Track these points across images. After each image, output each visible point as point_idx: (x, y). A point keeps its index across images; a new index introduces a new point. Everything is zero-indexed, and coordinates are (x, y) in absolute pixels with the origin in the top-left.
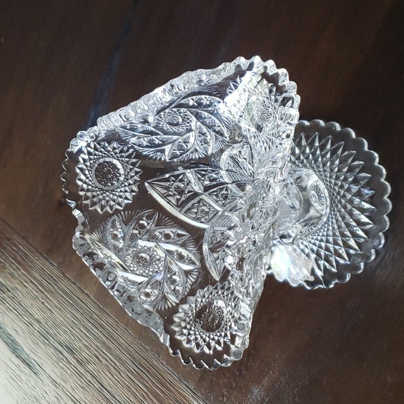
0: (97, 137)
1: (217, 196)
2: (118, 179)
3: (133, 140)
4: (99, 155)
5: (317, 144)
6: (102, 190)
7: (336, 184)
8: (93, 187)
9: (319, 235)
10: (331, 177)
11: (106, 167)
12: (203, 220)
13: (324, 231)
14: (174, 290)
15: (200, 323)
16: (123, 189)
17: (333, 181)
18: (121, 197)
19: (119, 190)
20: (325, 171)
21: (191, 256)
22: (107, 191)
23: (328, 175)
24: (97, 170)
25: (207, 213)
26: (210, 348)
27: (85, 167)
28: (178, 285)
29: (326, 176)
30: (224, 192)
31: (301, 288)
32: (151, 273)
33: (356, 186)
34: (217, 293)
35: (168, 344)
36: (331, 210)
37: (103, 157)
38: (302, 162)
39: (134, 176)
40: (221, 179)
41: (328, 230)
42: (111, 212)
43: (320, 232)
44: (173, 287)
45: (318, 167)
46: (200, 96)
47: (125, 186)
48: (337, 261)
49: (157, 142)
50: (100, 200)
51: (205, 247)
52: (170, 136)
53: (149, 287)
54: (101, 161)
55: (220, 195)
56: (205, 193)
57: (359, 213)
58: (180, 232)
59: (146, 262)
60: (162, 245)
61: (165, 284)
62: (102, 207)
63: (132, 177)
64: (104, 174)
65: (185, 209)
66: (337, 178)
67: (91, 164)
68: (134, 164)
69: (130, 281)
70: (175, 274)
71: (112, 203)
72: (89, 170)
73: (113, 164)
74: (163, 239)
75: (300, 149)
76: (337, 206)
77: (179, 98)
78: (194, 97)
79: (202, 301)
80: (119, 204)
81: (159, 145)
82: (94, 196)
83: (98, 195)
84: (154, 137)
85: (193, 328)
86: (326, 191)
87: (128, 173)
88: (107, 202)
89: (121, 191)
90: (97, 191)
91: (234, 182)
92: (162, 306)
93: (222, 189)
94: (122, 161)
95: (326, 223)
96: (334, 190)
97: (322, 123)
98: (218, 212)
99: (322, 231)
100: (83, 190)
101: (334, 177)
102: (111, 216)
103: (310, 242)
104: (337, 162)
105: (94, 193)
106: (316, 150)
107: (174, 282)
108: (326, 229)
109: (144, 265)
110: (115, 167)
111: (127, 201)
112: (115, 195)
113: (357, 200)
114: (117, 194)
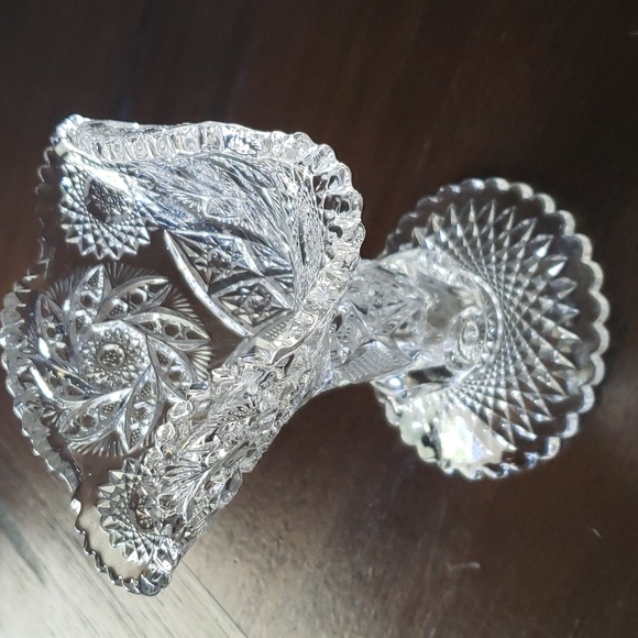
7: (514, 294)
9: (482, 384)
12: (246, 318)
16: (126, 228)
18: (119, 239)
19: (119, 227)
23: (503, 278)
33: (550, 299)
41: (499, 375)
42: (98, 258)
43: (485, 378)
44: (177, 385)
47: (131, 225)
48: (514, 432)
50: (84, 233)
56: (268, 278)
59: (117, 362)
65: (223, 292)
66: (518, 284)
70: (174, 364)
71: (103, 243)
74: (161, 332)
76: (514, 334)
80: (114, 249)
88: (96, 238)
89: (122, 231)
98: (283, 310)
99: (488, 376)
100: (68, 221)
101: (513, 281)
104: (520, 254)
106: (488, 232)
107: (176, 376)
108: (495, 374)
111: (128, 250)
112: (113, 233)
113: (549, 324)
114: (116, 232)
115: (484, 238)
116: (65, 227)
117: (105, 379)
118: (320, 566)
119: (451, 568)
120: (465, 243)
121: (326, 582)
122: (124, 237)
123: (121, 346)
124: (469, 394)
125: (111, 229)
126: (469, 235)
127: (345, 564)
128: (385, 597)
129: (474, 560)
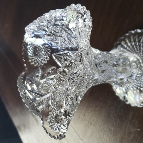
8: (33, 55)
11: (38, 48)
24: (34, 48)
27: (30, 47)
39: (48, 52)
42: (39, 66)
47: (45, 56)
71: (39, 62)
73: (40, 46)
80: (42, 63)
82: (33, 59)
94: (44, 48)
100: (30, 59)
111: (45, 62)
115: (140, 46)
116: (30, 61)
117: (45, 92)
118: (100, 126)
119: (133, 130)
120: (134, 47)
121: (102, 130)
122: (43, 59)
123: (47, 84)
124: (136, 85)
125: (40, 58)
126: (136, 45)
127: (106, 126)
128: (116, 135)
129: (138, 128)
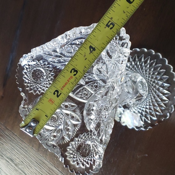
0: (32, 58)
1: (92, 86)
2: (43, 78)
3: (50, 59)
4: (34, 66)
5: (143, 60)
6: (35, 83)
7: (151, 81)
8: (31, 81)
9: (142, 105)
10: (149, 77)
11: (37, 72)
12: (84, 98)
13: (145, 103)
14: (68, 134)
15: (80, 152)
16: (45, 83)
17: (150, 79)
18: (44, 86)
19: (43, 83)
20: (146, 74)
21: (77, 116)
22: (38, 83)
23: (148, 76)
24: (33, 73)
25: (87, 95)
26: (83, 166)
27: (27, 72)
28: (70, 132)
29: (147, 76)
30: (96, 84)
31: (133, 129)
32: (57, 125)
33: (161, 81)
34: (89, 137)
35: (63, 162)
36: (148, 93)
37: (35, 67)
38: (135, 69)
39: (51, 77)
40: (94, 79)
41: (147, 102)
42: (39, 94)
43: (143, 103)
44: (67, 132)
45: (143, 72)
46: (82, 40)
47: (46, 81)
48: (150, 118)
49: (62, 60)
50: (34, 88)
51: (85, 112)
52: (68, 58)
53: (55, 132)
54: (35, 69)
55: (93, 86)
56: (86, 85)
57: (162, 95)
58: (73, 104)
59: (55, 119)
60: (63, 111)
61: (64, 131)
62: (35, 91)
63: (50, 77)
64: (36, 75)
65: (76, 92)
66: (152, 78)
67: (30, 70)
68: (51, 71)
69: (46, 129)
70: (69, 126)
71: (40, 89)
72: (29, 73)
73: (40, 70)
74: (64, 108)
75: (134, 63)
76: (151, 91)
77: (71, 40)
78: (79, 40)
79: (81, 141)
80: (43, 90)
81: (63, 62)
82: (31, 86)
83: (33, 85)
84: (60, 58)
85: (76, 155)
86: (146, 83)
87: (48, 75)
88: (38, 89)
89: (44, 84)
90: (33, 83)
91: (100, 80)
92: (61, 143)
93: (95, 83)
94: (45, 69)
95: (146, 99)
96: (150, 83)
97: (146, 50)
98: (92, 94)
99: (144, 103)
100: (26, 83)
101: (151, 77)
102: (39, 96)
103: (138, 108)
104: (152, 70)
105: (31, 84)
106: (142, 63)
107: (68, 130)
108: (146, 102)
109: (54, 121)
110: (42, 72)
111: (47, 89)
112: (42, 85)
113: (161, 89)
114: (43, 85)
115: (141, 65)
116: (25, 84)
120: (135, 66)
125: (41, 84)
